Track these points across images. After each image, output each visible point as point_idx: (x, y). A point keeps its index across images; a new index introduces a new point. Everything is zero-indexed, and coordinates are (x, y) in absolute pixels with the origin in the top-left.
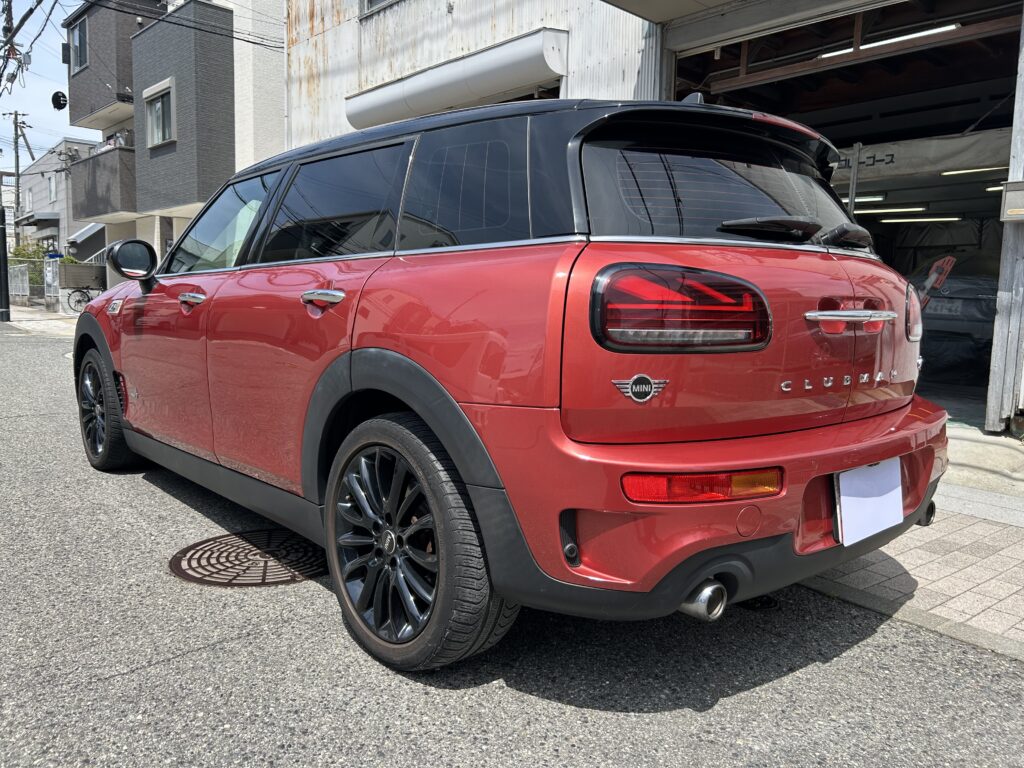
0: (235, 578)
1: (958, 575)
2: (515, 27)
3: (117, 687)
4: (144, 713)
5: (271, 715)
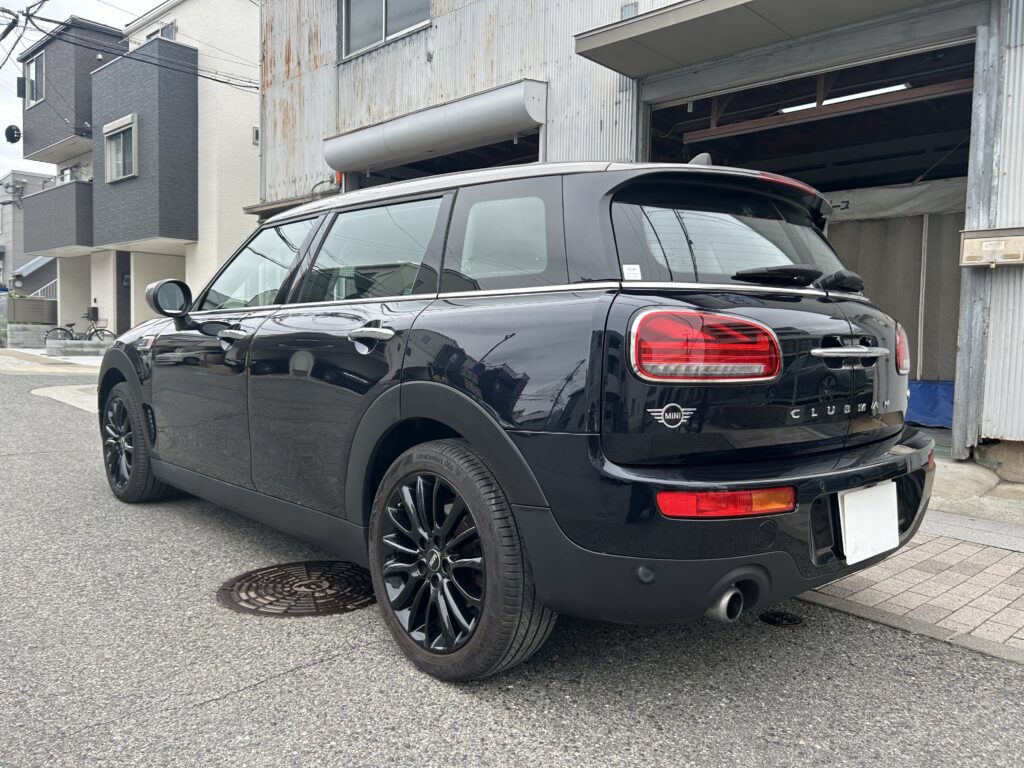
0: (289, 608)
2: (495, 77)
3: (215, 712)
4: (250, 734)
5: (371, 732)
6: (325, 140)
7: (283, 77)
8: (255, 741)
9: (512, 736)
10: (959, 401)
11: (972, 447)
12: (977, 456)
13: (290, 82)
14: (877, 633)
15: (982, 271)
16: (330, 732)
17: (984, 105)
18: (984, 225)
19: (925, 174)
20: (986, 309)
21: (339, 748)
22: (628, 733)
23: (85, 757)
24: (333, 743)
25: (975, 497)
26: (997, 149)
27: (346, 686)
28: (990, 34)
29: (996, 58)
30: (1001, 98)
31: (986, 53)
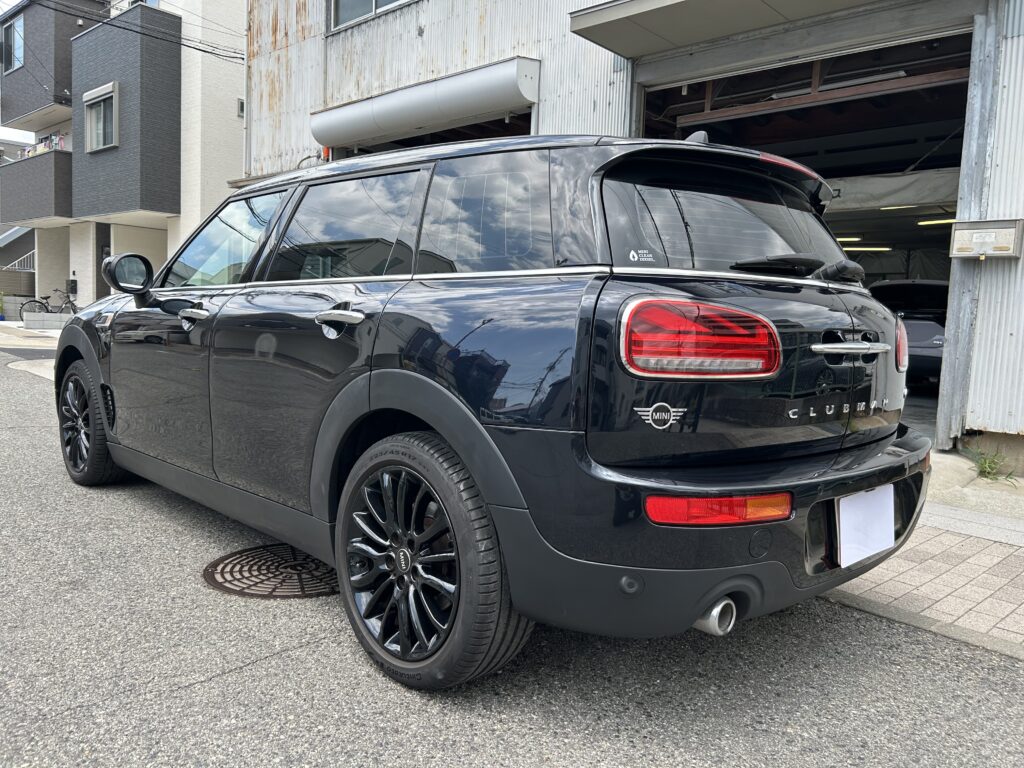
0: (274, 590)
1: (937, 581)
2: (487, 54)
3: (200, 695)
4: (237, 717)
5: (358, 716)
6: (312, 114)
7: (269, 47)
8: (240, 725)
9: (501, 721)
10: (945, 392)
11: (956, 438)
12: (960, 446)
13: (277, 52)
14: (863, 623)
15: (973, 263)
16: (318, 716)
17: (979, 96)
18: (975, 217)
19: (916, 164)
20: (975, 301)
21: (326, 733)
22: (617, 720)
23: (67, 740)
24: (321, 727)
25: (958, 488)
26: (990, 140)
27: (333, 670)
28: (987, 24)
29: (992, 49)
30: (996, 88)
31: (983, 43)
